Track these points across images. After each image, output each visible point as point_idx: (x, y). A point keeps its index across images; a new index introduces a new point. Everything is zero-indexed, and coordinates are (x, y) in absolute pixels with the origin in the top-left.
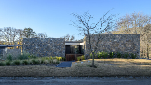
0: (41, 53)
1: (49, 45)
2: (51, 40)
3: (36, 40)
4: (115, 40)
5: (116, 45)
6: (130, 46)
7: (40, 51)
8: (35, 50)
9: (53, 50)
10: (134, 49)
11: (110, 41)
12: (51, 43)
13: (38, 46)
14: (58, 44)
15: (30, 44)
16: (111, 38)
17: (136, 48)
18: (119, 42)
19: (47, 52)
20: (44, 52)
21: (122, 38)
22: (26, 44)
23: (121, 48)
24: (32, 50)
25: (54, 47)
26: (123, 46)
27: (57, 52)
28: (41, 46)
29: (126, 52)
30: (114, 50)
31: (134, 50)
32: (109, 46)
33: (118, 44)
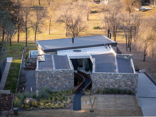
0: (52, 84)
1: (59, 76)
2: (61, 71)
3: (48, 72)
4: (117, 78)
5: (118, 82)
6: (129, 83)
7: (51, 82)
8: (46, 81)
9: (63, 81)
10: (132, 85)
11: (113, 79)
12: (61, 75)
13: (49, 78)
14: (68, 76)
15: (42, 76)
16: (114, 76)
17: (134, 85)
18: (120, 80)
19: (57, 82)
20: (55, 83)
21: (123, 77)
22: (39, 76)
23: (122, 85)
24: (44, 81)
25: (64, 78)
26: (123, 83)
27: (67, 82)
28: (52, 77)
29: (126, 88)
30: (116, 86)
31: (132, 87)
32: (112, 82)
33: (120, 81)
